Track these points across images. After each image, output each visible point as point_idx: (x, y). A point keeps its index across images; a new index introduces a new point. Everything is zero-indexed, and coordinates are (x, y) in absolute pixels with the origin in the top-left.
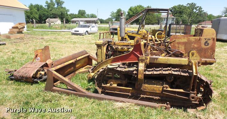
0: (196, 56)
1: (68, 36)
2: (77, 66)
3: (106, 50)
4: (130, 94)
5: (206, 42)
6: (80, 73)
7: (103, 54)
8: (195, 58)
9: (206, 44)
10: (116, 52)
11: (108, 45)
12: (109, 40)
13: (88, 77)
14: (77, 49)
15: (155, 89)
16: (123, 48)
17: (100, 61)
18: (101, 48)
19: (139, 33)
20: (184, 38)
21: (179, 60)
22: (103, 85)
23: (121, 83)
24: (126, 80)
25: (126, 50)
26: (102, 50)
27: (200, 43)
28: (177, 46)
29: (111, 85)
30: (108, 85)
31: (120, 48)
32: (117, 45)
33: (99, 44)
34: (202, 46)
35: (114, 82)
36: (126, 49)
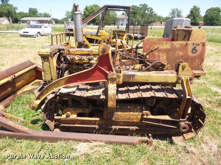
0: (187, 71)
1: (16, 38)
2: (18, 84)
3: (57, 62)
4: (97, 127)
5: (194, 49)
6: (24, 93)
7: (52, 69)
8: (186, 73)
9: (194, 51)
10: (73, 64)
11: (59, 54)
12: (61, 47)
13: (31, 106)
14: (25, 56)
15: (132, 117)
16: (81, 59)
17: (50, 79)
18: (48, 61)
19: (99, 34)
20: (167, 43)
21: (165, 77)
22: (56, 117)
23: (83, 112)
24: (90, 106)
25: (87, 61)
26: (49, 63)
27: (187, 50)
28: (157, 55)
29: (67, 116)
30: (64, 116)
31: (78, 58)
32: (73, 55)
33: (44, 55)
34: (188, 53)
35: (73, 112)
36: (86, 59)
